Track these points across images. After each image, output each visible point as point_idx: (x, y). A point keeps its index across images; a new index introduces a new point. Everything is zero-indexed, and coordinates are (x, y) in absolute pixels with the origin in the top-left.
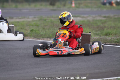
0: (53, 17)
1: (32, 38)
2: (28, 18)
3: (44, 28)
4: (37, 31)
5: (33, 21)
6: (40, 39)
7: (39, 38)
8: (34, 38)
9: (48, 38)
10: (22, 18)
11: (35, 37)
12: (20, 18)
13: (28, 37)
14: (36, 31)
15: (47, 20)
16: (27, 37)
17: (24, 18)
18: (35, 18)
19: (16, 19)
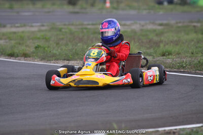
0: (72, 25)
1: (38, 59)
2: (32, 26)
3: (57, 44)
4: (46, 49)
5: (40, 31)
6: (52, 62)
7: (50, 60)
8: (41, 60)
9: (64, 60)
10: (21, 27)
11: (43, 59)
12: (18, 27)
13: (31, 58)
14: (44, 48)
15: (63, 30)
16: (29, 58)
17: (25, 26)
18: (43, 26)
19: (11, 27)
